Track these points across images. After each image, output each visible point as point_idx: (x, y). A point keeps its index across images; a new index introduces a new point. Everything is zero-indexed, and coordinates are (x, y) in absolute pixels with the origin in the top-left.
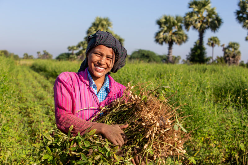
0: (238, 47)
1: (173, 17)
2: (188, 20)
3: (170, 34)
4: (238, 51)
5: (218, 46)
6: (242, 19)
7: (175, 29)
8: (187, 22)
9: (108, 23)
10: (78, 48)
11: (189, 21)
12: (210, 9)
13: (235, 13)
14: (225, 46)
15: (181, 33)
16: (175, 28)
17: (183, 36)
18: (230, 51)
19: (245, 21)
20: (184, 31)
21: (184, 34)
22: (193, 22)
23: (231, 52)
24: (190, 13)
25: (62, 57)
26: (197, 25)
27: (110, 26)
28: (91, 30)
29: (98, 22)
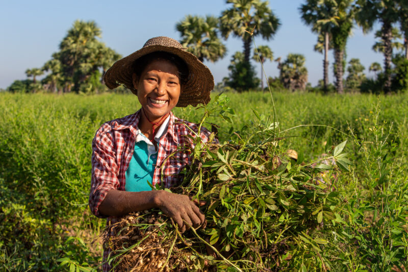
0: (303, 62)
1: (203, 19)
2: (226, 22)
3: (198, 46)
4: (302, 67)
5: (271, 60)
6: (311, 18)
7: (205, 38)
8: (224, 26)
9: (94, 30)
10: (45, 72)
11: (227, 24)
12: (260, 4)
13: (299, 9)
14: (282, 61)
15: (215, 42)
16: (206, 35)
17: (219, 48)
18: (291, 68)
19: (315, 22)
20: (220, 39)
21: (221, 45)
22: (235, 25)
23: (292, 70)
24: (228, 11)
25: (18, 87)
26: (241, 30)
27: (98, 35)
28: (67, 41)
29: (78, 29)
